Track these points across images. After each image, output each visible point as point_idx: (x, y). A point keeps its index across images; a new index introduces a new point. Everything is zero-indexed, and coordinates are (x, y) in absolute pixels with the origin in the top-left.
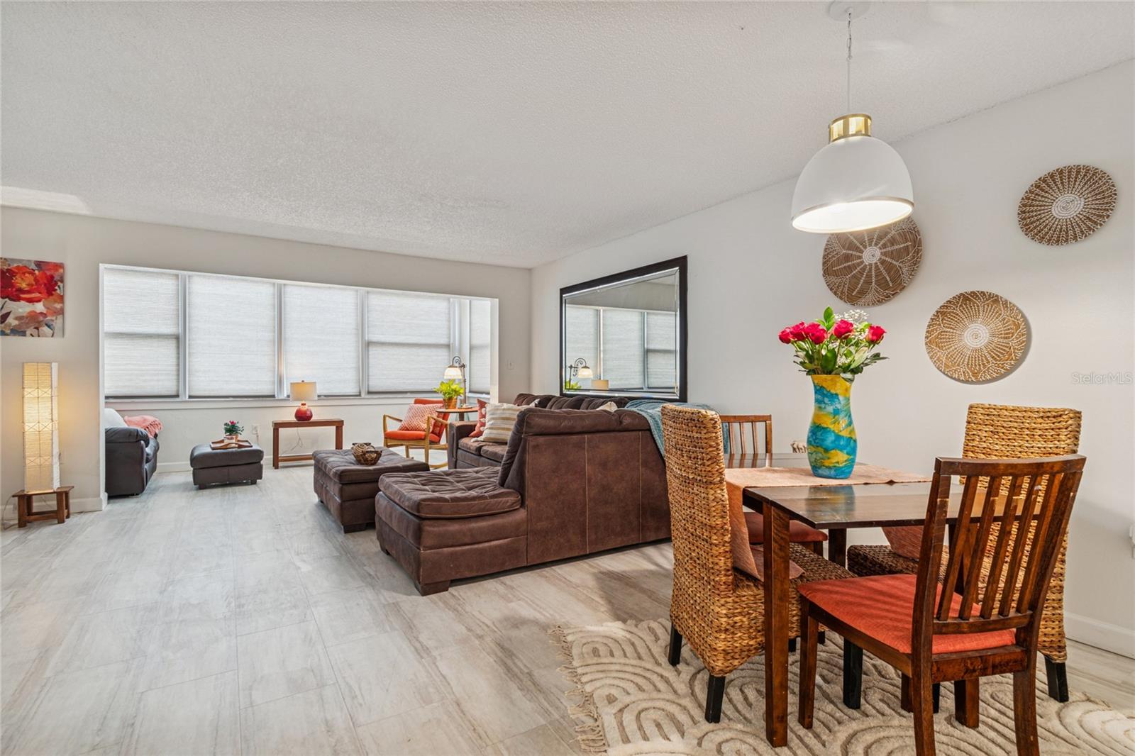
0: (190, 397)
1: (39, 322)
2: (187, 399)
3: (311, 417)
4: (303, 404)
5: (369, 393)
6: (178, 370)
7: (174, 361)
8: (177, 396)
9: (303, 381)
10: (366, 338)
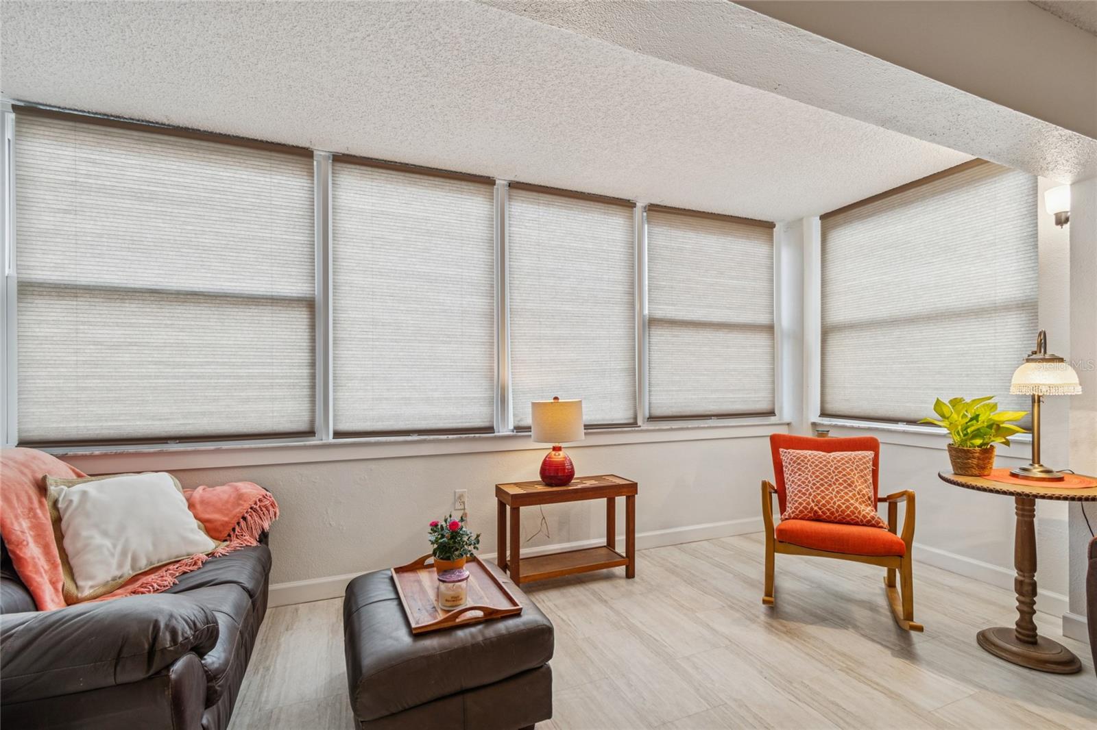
0: (337, 434)
2: (331, 440)
3: (571, 475)
4: (555, 449)
5: (652, 418)
6: (313, 377)
7: (304, 356)
8: (311, 433)
9: (556, 398)
10: (646, 312)
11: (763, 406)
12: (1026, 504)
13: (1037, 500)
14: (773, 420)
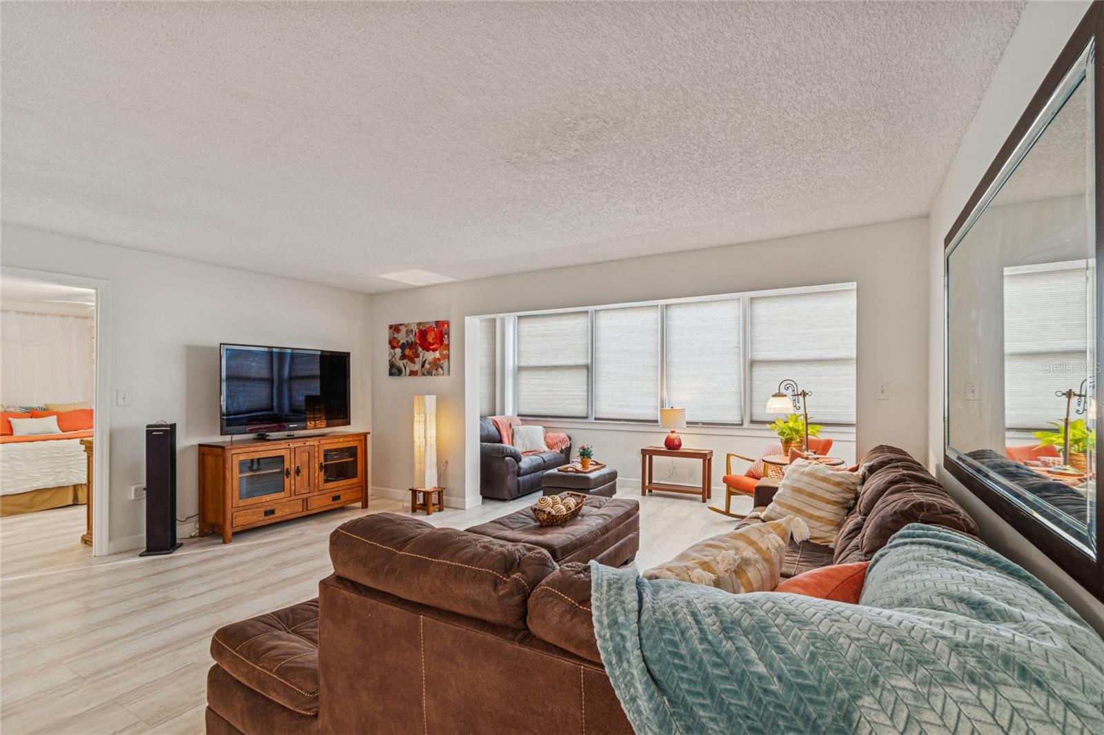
0: (596, 419)
1: (437, 365)
2: (593, 420)
3: (680, 445)
4: (672, 432)
6: (588, 395)
7: (585, 388)
8: (586, 418)
9: (672, 407)
10: (749, 357)
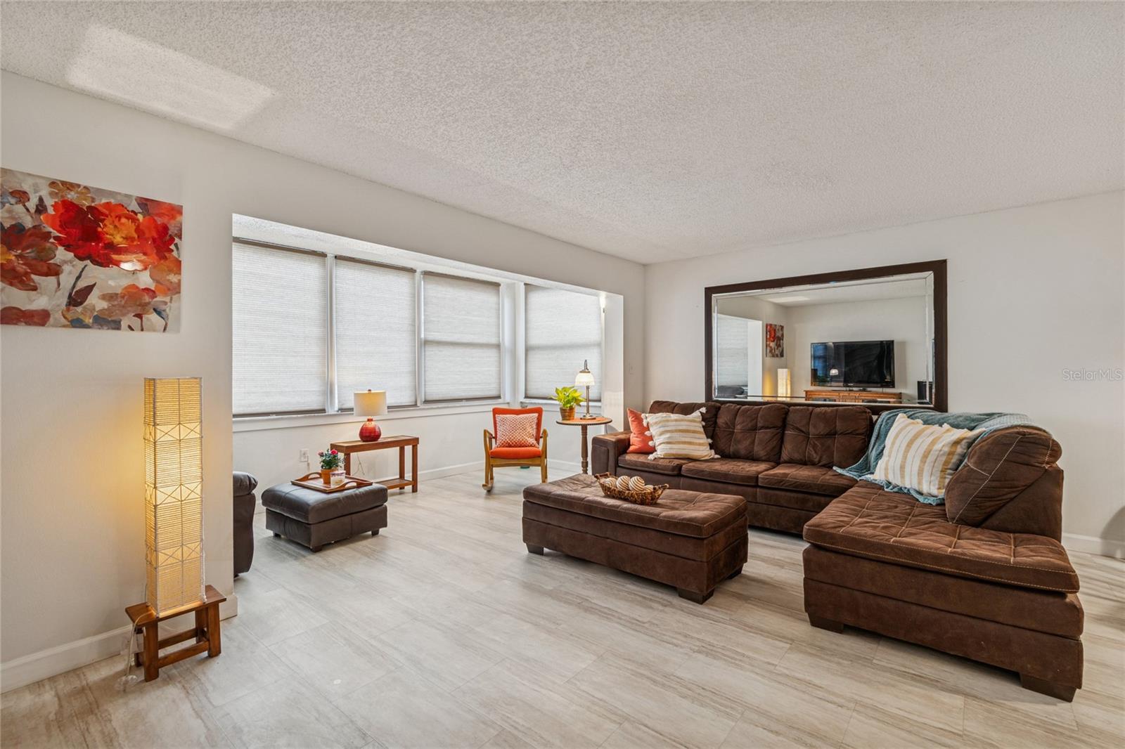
1: (143, 306)
3: (379, 435)
4: (369, 420)
5: (426, 402)
9: (370, 390)
10: (423, 336)
11: (494, 393)
12: (584, 428)
13: (588, 427)
14: (500, 401)
